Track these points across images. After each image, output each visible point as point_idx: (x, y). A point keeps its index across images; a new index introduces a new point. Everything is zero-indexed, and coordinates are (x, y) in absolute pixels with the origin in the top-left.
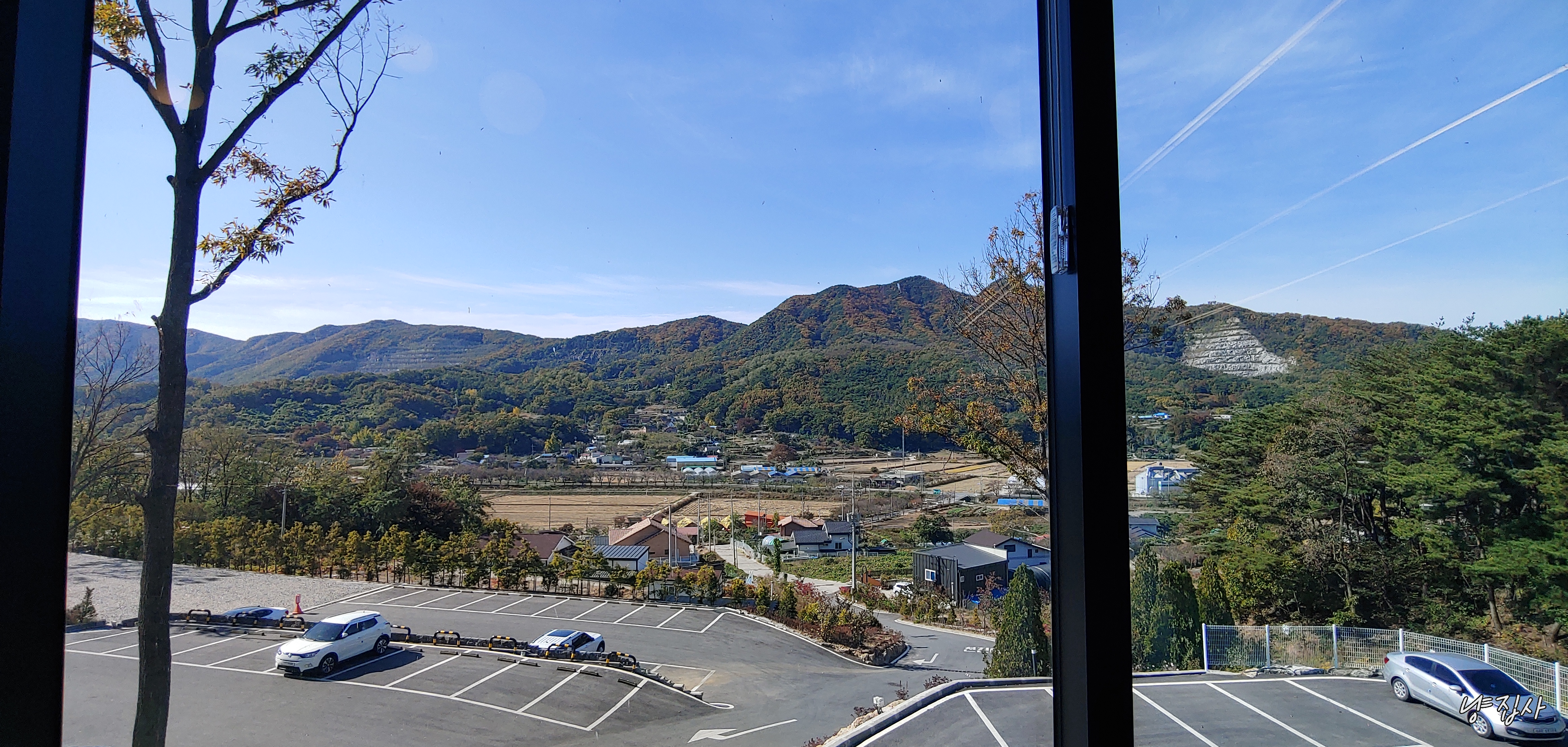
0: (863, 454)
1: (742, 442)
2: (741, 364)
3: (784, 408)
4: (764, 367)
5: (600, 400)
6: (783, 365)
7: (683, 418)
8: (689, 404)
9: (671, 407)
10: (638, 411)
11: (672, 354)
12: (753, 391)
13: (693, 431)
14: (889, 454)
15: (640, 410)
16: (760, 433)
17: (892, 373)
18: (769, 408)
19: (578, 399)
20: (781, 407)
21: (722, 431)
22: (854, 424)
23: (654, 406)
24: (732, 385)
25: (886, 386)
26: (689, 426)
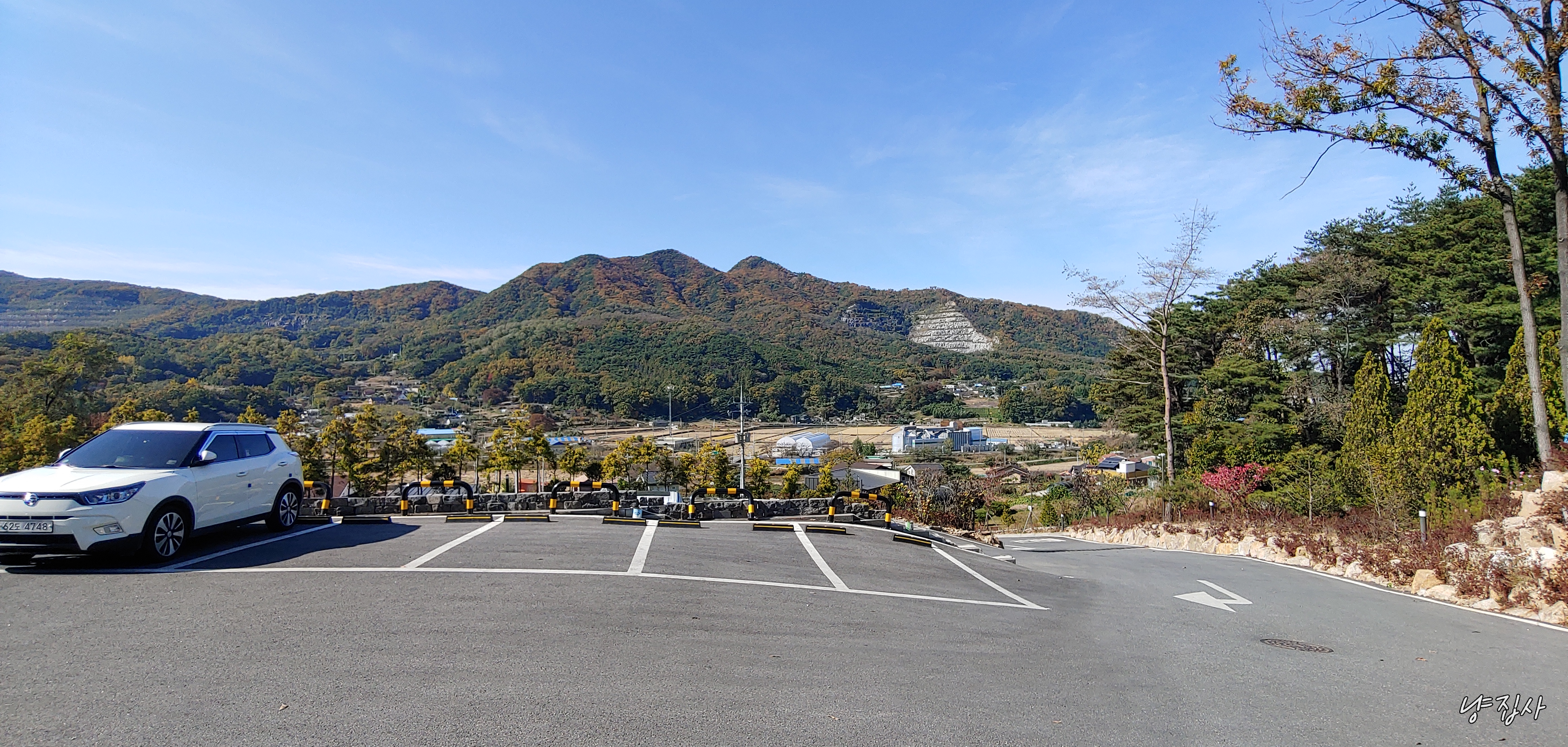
0: (623, 425)
1: (489, 415)
2: (482, 333)
3: (535, 378)
4: (509, 335)
5: (308, 370)
6: (532, 334)
7: (416, 390)
8: (422, 375)
9: (400, 378)
10: (358, 383)
11: (398, 322)
12: (499, 361)
13: (430, 403)
14: (651, 424)
15: (361, 382)
16: (509, 404)
17: (649, 343)
18: (518, 379)
19: (279, 369)
20: (533, 377)
21: (465, 403)
22: (613, 394)
23: (379, 378)
24: (474, 355)
25: (644, 356)
26: (425, 399)
